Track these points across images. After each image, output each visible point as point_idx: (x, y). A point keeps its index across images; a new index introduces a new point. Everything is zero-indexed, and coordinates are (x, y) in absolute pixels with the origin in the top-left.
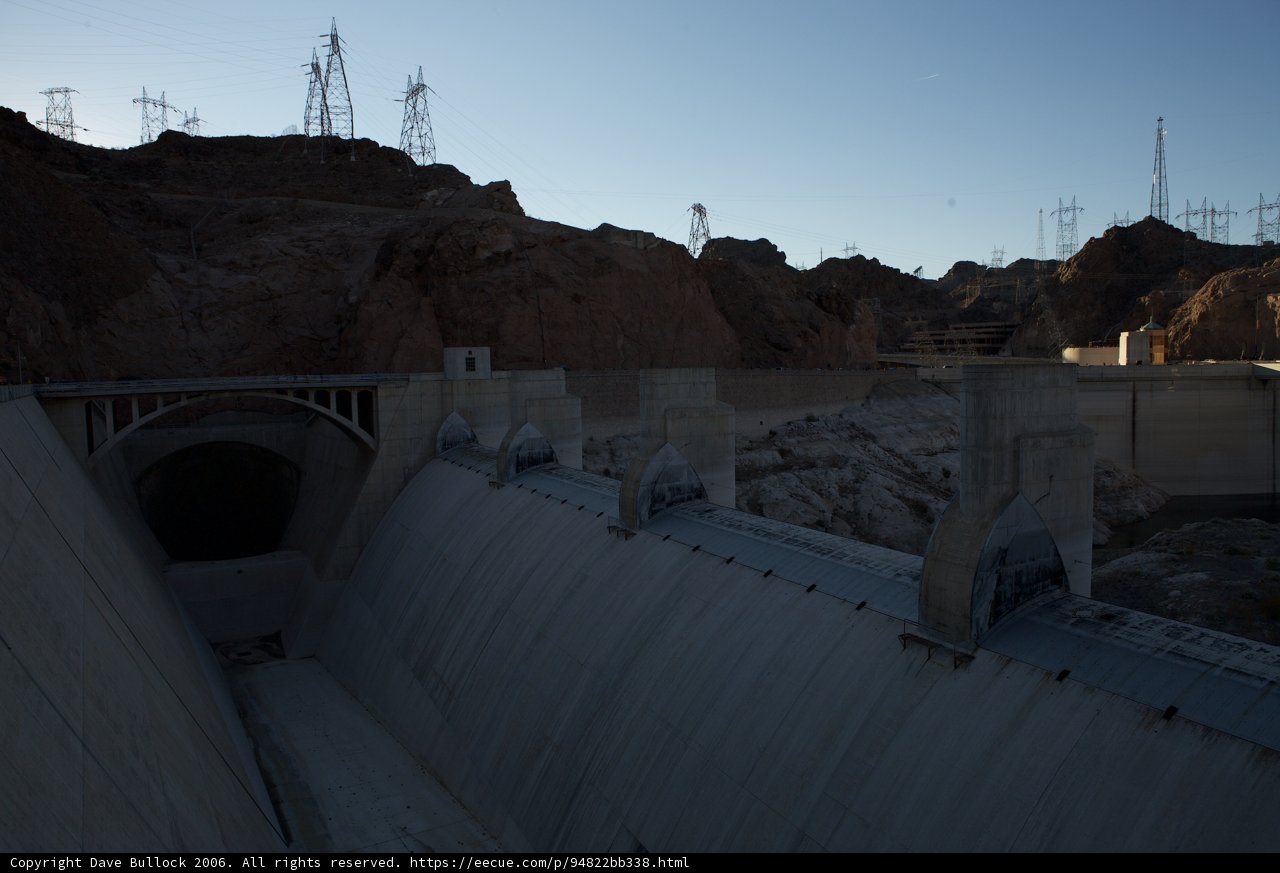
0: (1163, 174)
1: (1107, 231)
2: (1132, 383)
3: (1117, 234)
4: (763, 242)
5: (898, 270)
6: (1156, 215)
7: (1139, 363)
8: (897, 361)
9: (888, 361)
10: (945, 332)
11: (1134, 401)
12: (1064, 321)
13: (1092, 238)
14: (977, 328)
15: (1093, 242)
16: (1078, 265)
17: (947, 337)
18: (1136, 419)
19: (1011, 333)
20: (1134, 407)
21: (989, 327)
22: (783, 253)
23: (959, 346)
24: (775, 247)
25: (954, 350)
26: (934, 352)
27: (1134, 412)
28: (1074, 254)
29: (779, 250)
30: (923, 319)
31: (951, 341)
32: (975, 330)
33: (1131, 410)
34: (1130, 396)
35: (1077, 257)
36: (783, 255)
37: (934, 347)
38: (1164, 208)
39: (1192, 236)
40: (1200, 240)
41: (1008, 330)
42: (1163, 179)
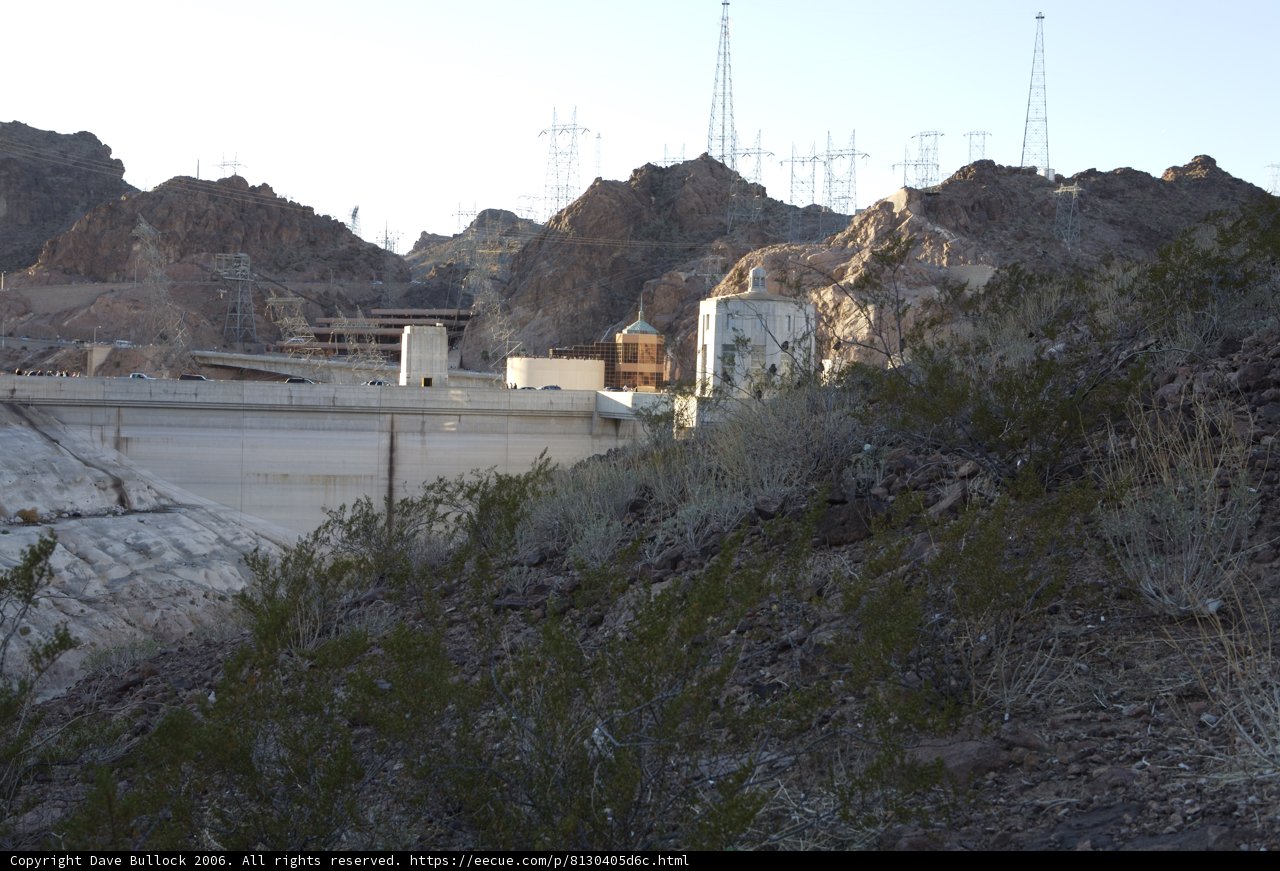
0: (727, 90)
1: (636, 171)
2: (389, 417)
3: (652, 178)
4: (86, 138)
5: (310, 209)
6: (715, 154)
7: (428, 382)
8: (255, 367)
9: (247, 366)
10: (332, 320)
11: (392, 449)
12: (540, 312)
13: (598, 179)
14: (383, 316)
15: (602, 189)
16: (570, 221)
17: (334, 330)
18: (396, 483)
19: (462, 328)
20: (391, 461)
21: (388, 316)
22: (119, 162)
23: (356, 345)
24: (108, 150)
25: (343, 352)
26: (315, 354)
27: (391, 471)
28: (570, 203)
29: (113, 156)
30: (297, 294)
31: (340, 338)
32: (378, 321)
33: (385, 467)
34: (385, 441)
35: (570, 209)
36: (118, 166)
37: (319, 346)
38: (728, 143)
39: (762, 190)
40: (771, 200)
41: (462, 323)
42: (728, 98)
